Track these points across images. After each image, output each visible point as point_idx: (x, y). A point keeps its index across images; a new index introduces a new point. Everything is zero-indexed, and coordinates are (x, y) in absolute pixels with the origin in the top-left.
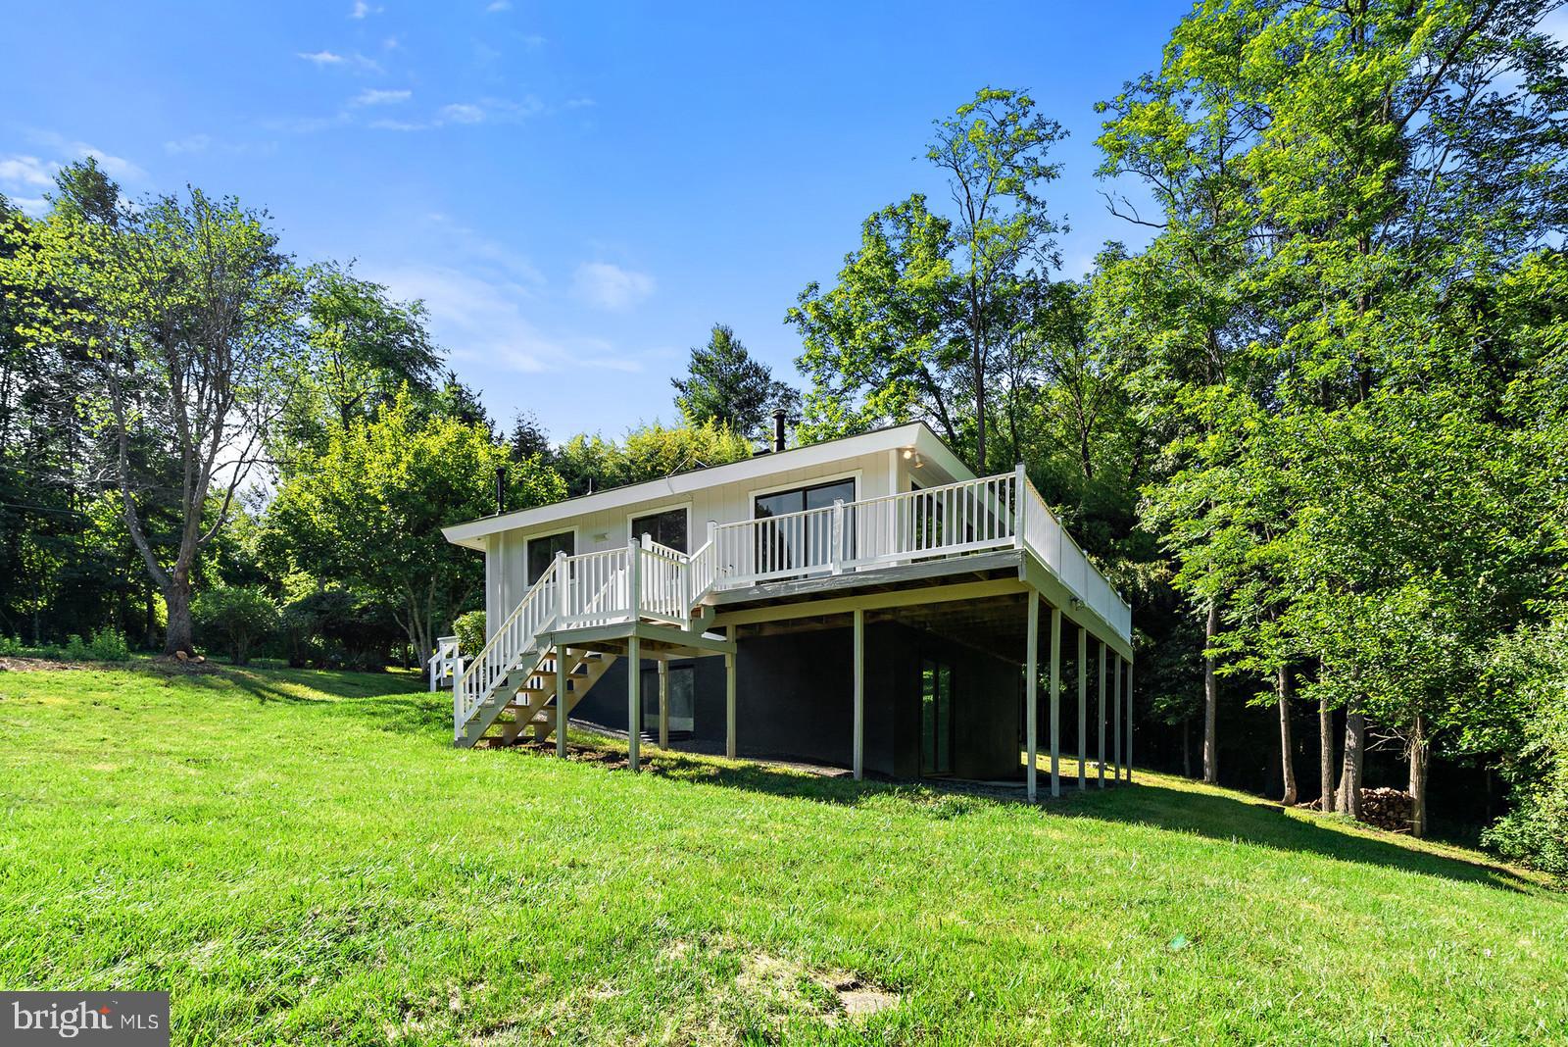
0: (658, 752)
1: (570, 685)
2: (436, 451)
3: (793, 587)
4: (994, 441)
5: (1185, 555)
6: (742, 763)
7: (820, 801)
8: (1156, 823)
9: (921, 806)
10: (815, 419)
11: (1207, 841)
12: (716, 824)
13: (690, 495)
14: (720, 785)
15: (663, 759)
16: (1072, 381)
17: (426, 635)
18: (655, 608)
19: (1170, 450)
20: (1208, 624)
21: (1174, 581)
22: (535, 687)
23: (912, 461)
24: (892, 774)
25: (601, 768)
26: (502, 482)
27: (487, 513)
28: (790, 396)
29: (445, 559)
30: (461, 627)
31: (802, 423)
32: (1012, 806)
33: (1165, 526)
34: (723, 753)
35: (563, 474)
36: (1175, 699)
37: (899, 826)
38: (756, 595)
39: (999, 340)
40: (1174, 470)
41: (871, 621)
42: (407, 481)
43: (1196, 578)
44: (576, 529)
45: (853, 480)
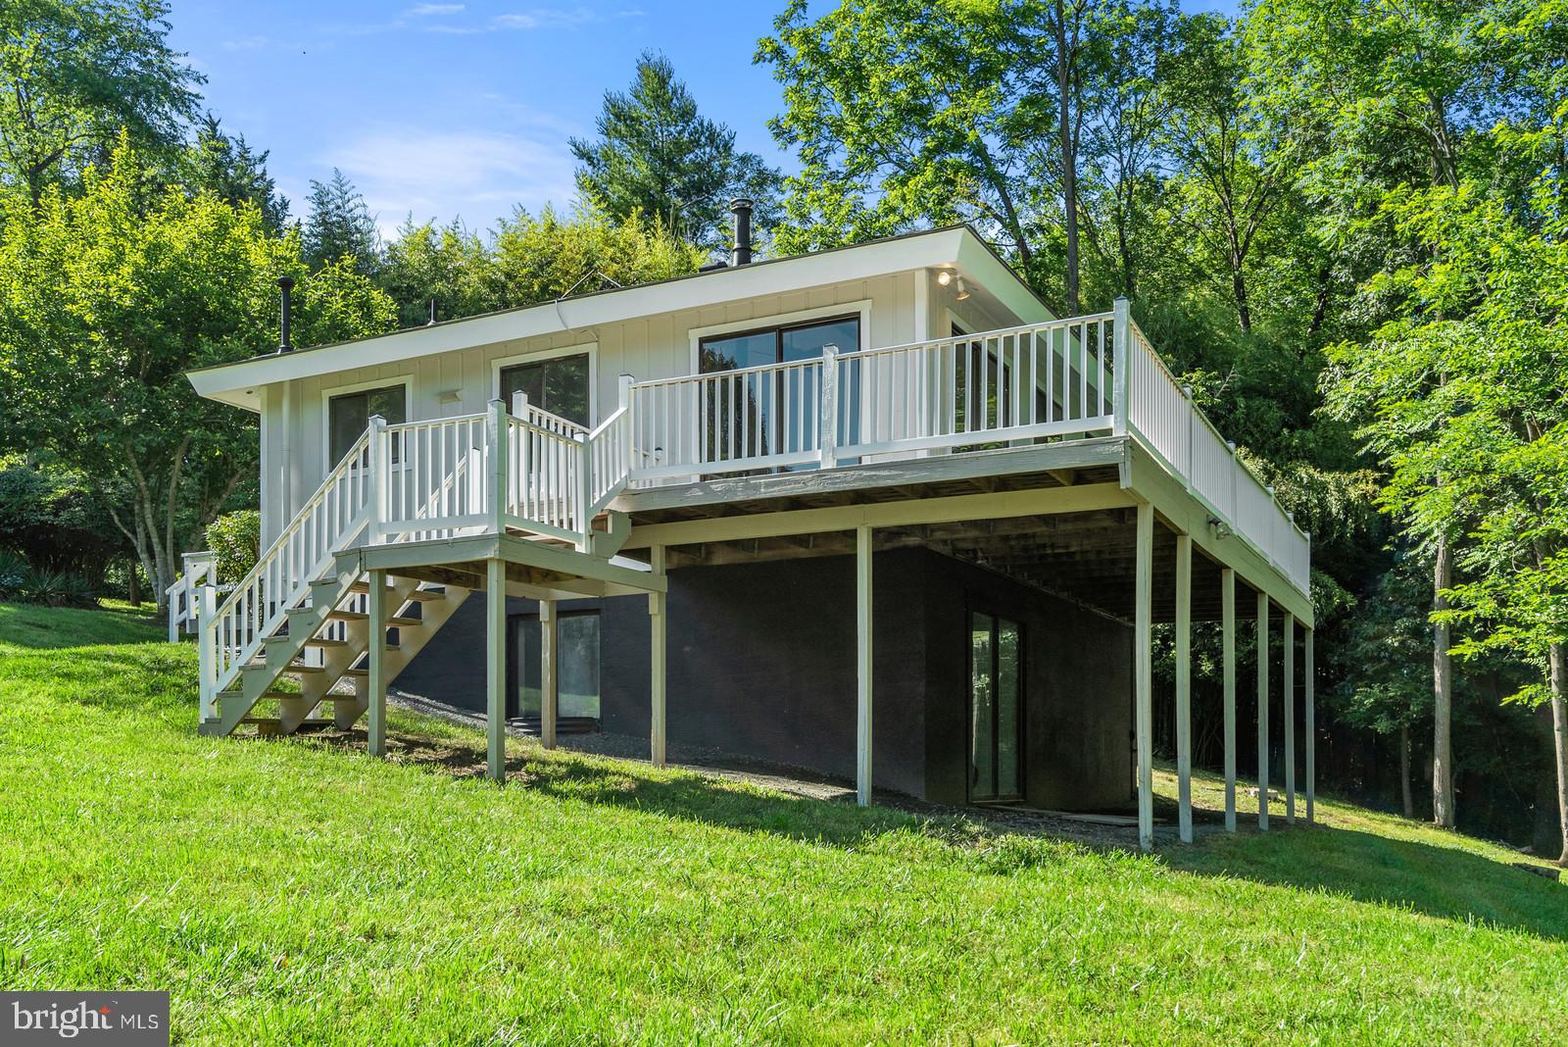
0: (540, 751)
1: (392, 638)
2: (180, 247)
3: (757, 487)
4: (1092, 264)
5: (1397, 458)
6: (676, 772)
7: (798, 838)
8: (1346, 889)
9: (965, 852)
10: (804, 218)
11: (1426, 922)
12: (621, 873)
13: (594, 332)
14: (635, 808)
15: (544, 763)
16: (1217, 171)
17: (164, 548)
18: (531, 514)
19: (1374, 288)
20: (1437, 569)
21: (1379, 500)
22: (336, 638)
23: (952, 287)
24: (922, 798)
25: (441, 775)
26: (288, 301)
27: (262, 349)
28: (766, 179)
29: (197, 424)
30: (219, 537)
31: (784, 223)
32: (1113, 855)
33: (1368, 412)
34: (645, 754)
35: (392, 291)
36: (1386, 689)
37: (920, 883)
38: (697, 498)
39: (1101, 103)
40: (1379, 322)
41: (887, 546)
42: (134, 296)
43: (1417, 494)
44: (408, 381)
45: (855, 317)
